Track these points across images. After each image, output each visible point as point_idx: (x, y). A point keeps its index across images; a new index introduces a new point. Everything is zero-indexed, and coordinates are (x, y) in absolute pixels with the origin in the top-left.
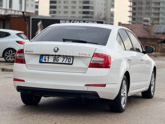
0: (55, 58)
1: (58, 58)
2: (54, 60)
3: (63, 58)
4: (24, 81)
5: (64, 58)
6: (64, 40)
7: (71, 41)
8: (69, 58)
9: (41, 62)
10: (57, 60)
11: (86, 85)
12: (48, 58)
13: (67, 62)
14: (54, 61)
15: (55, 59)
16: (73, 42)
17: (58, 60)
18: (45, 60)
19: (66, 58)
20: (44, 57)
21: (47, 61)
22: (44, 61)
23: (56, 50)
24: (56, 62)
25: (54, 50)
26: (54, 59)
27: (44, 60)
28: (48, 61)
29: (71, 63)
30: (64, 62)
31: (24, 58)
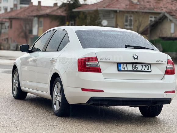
0: (133, 66)
1: (136, 66)
2: (134, 68)
3: (141, 65)
4: (103, 91)
5: (143, 65)
8: (146, 65)
9: (119, 70)
10: (136, 68)
12: (126, 65)
13: (146, 70)
14: (133, 69)
15: (134, 67)
17: (137, 67)
18: (124, 68)
19: (144, 65)
20: (122, 65)
21: (126, 69)
22: (122, 69)
23: (136, 58)
24: (135, 70)
27: (123, 68)
28: (127, 69)
29: (150, 70)
30: (143, 70)
31: (99, 67)
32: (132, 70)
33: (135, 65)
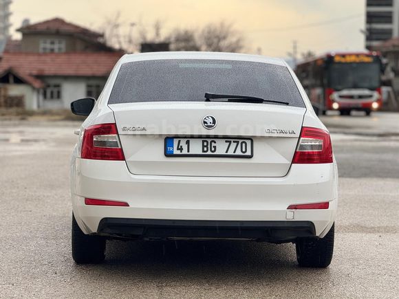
0: (205, 144)
1: (213, 144)
2: (205, 149)
3: (226, 142)
4: (126, 205)
5: (230, 142)
6: (208, 98)
7: (227, 99)
8: (240, 141)
9: (168, 154)
10: (213, 149)
11: (291, 207)
12: (188, 143)
13: (239, 152)
14: (203, 151)
15: (207, 146)
16: (229, 101)
17: (215, 147)
18: (181, 149)
19: (234, 142)
20: (176, 142)
21: (185, 152)
22: (176, 152)
23: (209, 124)
24: (209, 153)
25: (205, 123)
26: (203, 146)
27: (178, 149)
28: (188, 151)
29: (248, 153)
30: (231, 152)
31: (120, 147)
32: (201, 153)
33: (209, 140)
